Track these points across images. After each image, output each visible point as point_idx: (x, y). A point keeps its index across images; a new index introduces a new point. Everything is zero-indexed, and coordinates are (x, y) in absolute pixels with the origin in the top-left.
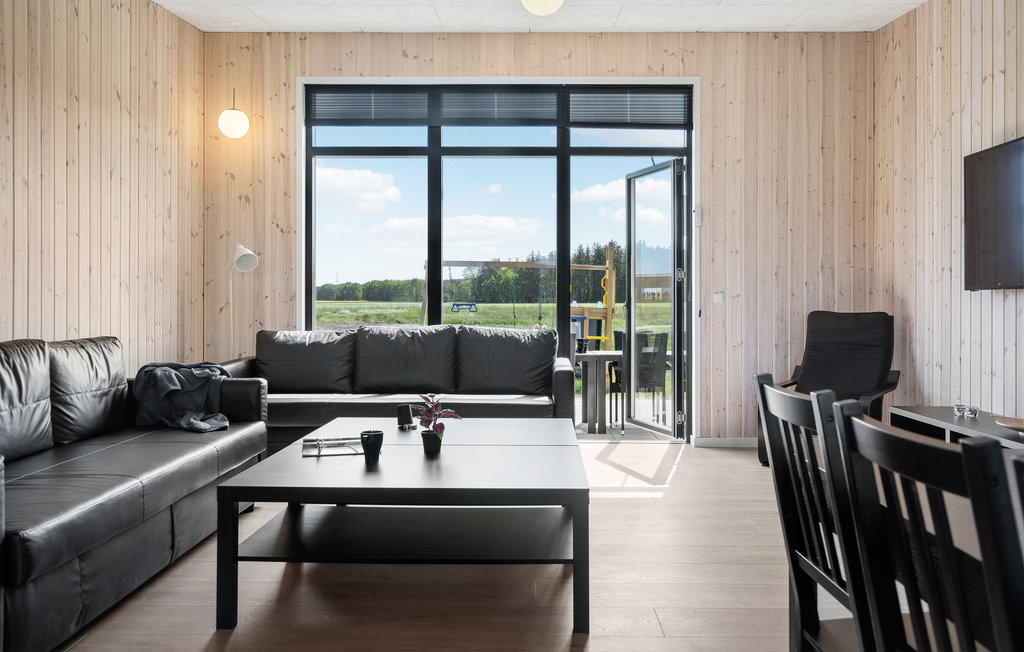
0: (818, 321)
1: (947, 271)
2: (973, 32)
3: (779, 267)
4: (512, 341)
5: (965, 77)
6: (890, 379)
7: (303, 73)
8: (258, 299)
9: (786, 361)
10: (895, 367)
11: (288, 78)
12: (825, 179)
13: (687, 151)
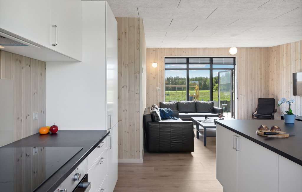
0: (260, 100)
1: (287, 92)
2: (293, 52)
3: (252, 90)
4: (206, 104)
5: (292, 59)
6: (275, 110)
7: (165, 55)
8: (157, 96)
9: (253, 107)
10: (275, 108)
11: (162, 56)
12: (260, 74)
13: (234, 69)
